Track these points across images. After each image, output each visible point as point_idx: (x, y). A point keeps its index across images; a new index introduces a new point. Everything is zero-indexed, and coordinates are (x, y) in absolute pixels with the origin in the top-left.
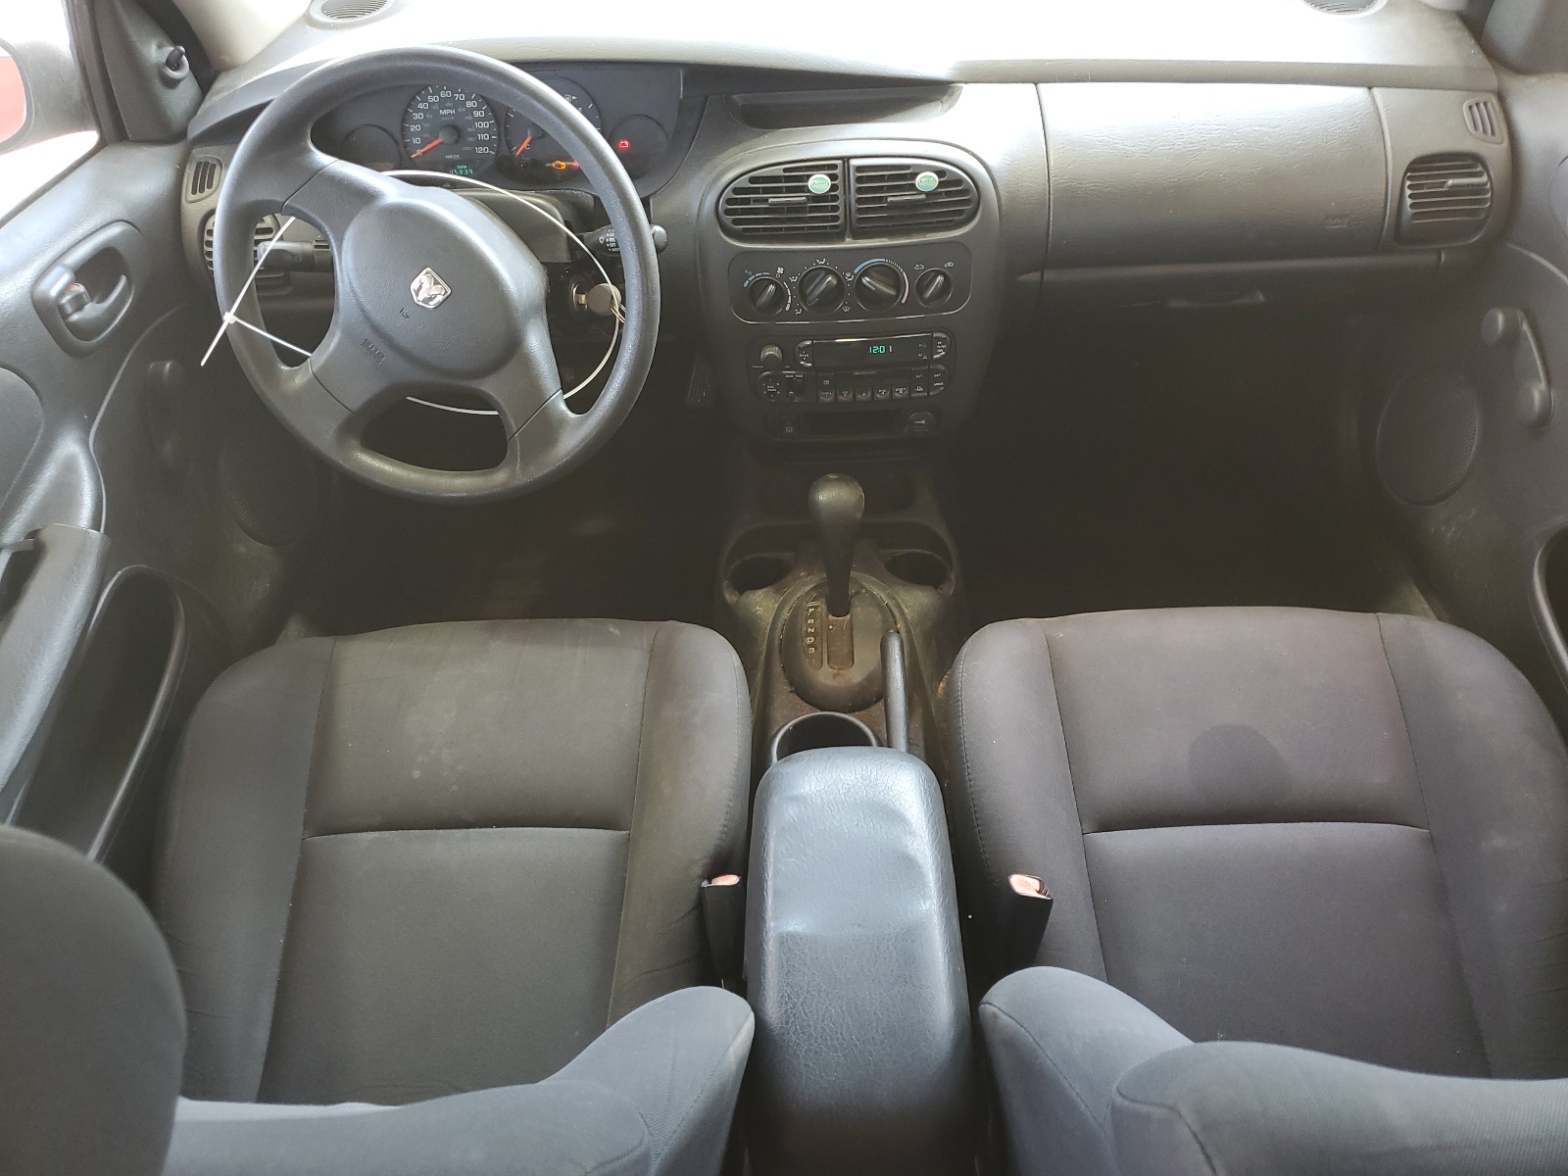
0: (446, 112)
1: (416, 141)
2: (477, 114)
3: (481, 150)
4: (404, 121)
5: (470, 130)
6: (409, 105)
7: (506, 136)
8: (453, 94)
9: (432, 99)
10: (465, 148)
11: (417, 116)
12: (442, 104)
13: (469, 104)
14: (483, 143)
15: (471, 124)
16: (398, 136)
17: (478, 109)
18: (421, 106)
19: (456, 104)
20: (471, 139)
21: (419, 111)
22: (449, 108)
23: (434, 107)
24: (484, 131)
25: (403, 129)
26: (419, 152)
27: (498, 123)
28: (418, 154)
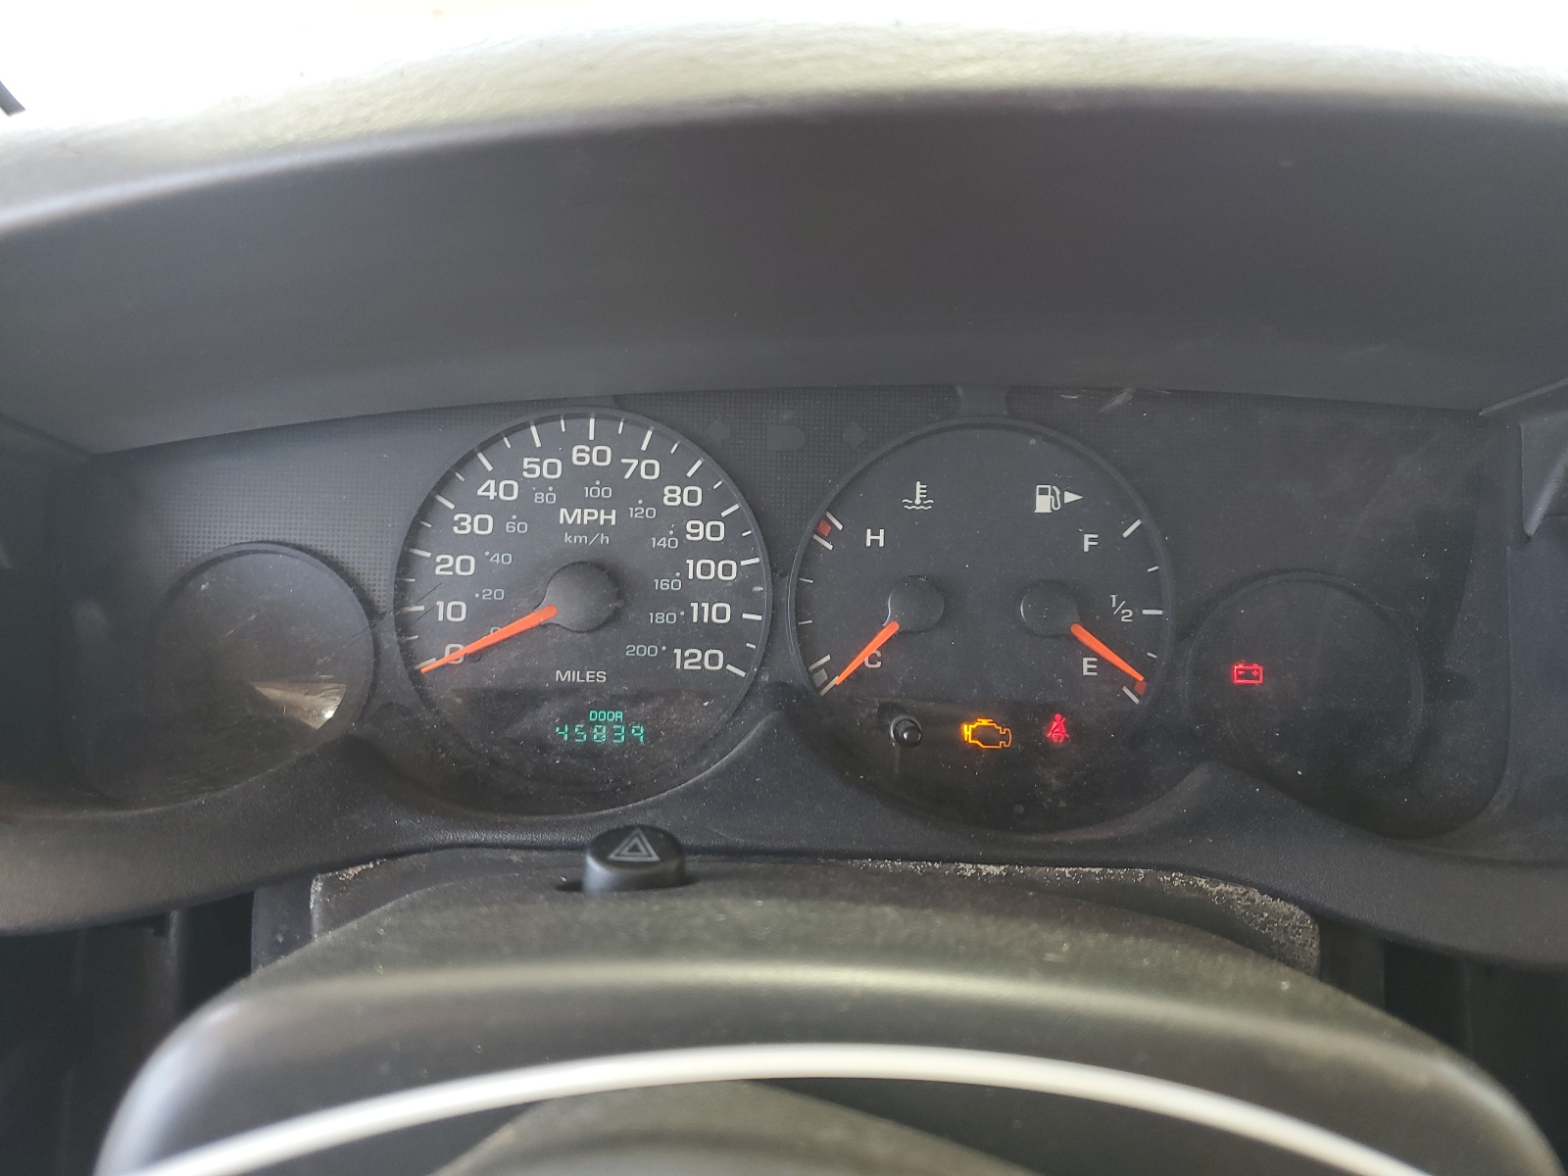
0: (582, 516)
1: (450, 611)
2: (699, 531)
3: (691, 660)
4: (413, 536)
5: (663, 585)
6: (443, 484)
7: (799, 617)
8: (615, 458)
9: (535, 468)
10: (634, 650)
11: (469, 524)
12: (574, 486)
13: (674, 496)
14: (709, 636)
15: (675, 561)
16: (383, 593)
17: (704, 514)
18: (489, 490)
19: (626, 492)
20: (661, 618)
21: (485, 506)
22: (598, 504)
23: (540, 498)
24: (712, 591)
25: (405, 564)
26: (454, 652)
27: (777, 567)
28: (447, 658)
